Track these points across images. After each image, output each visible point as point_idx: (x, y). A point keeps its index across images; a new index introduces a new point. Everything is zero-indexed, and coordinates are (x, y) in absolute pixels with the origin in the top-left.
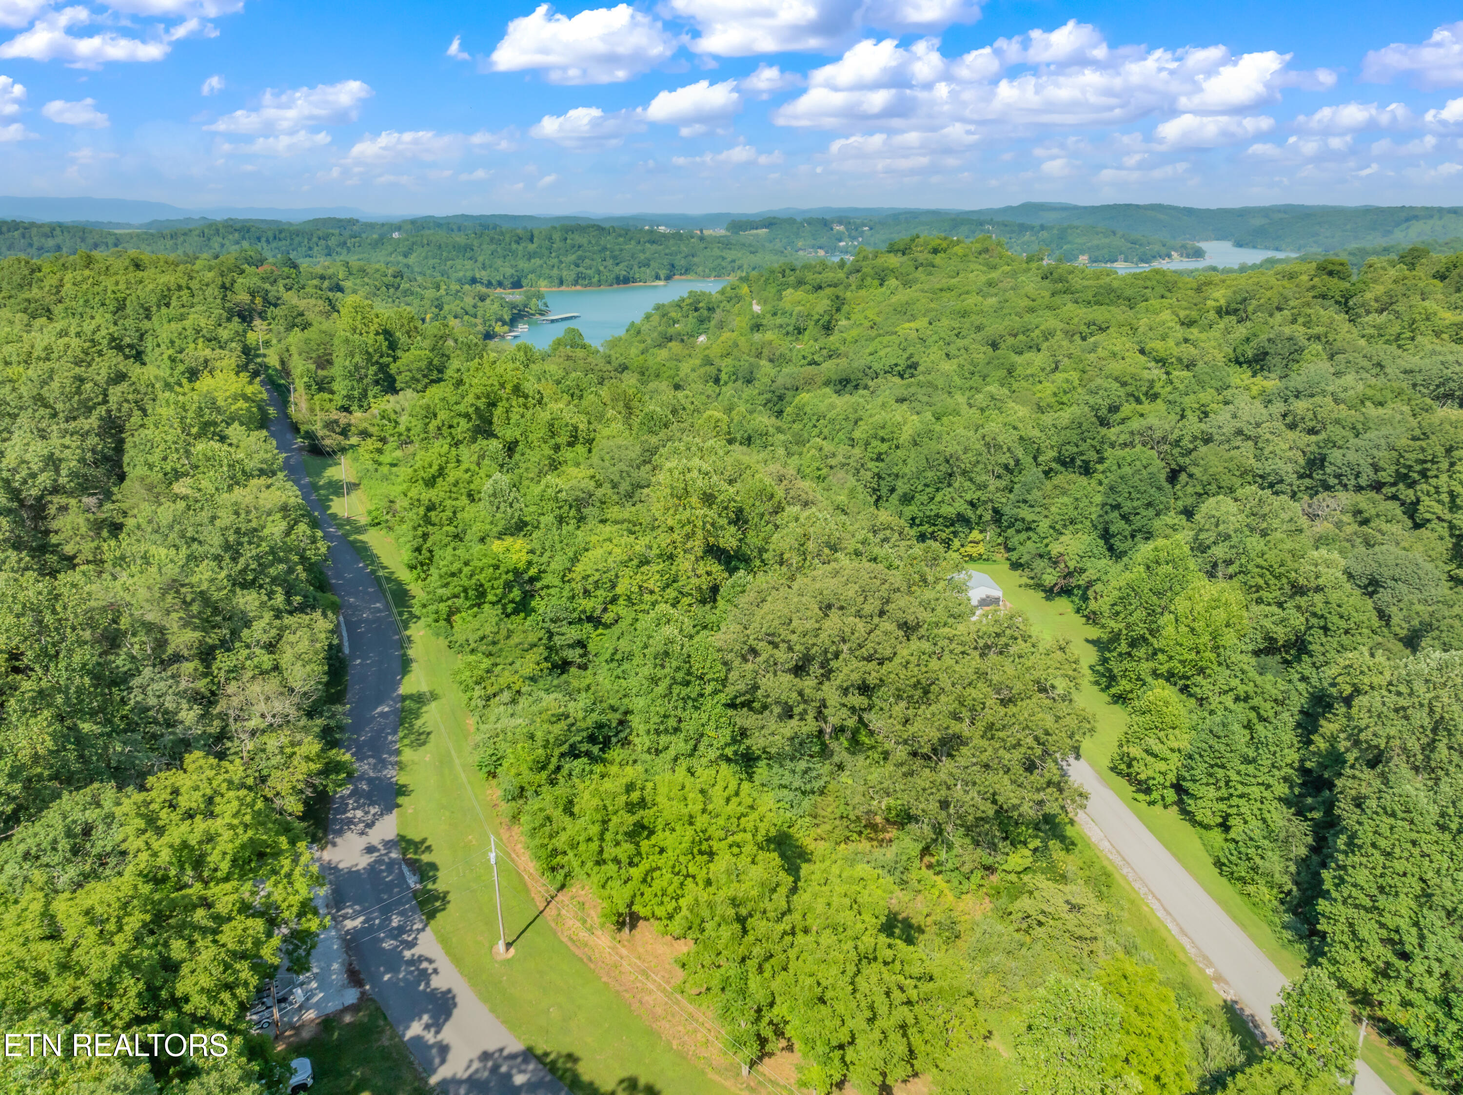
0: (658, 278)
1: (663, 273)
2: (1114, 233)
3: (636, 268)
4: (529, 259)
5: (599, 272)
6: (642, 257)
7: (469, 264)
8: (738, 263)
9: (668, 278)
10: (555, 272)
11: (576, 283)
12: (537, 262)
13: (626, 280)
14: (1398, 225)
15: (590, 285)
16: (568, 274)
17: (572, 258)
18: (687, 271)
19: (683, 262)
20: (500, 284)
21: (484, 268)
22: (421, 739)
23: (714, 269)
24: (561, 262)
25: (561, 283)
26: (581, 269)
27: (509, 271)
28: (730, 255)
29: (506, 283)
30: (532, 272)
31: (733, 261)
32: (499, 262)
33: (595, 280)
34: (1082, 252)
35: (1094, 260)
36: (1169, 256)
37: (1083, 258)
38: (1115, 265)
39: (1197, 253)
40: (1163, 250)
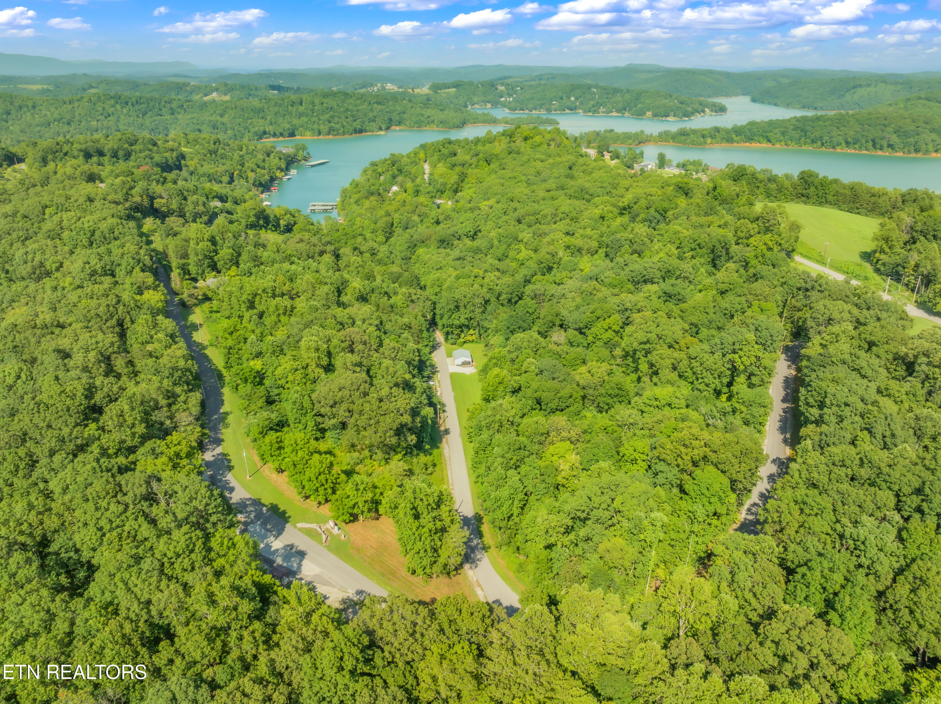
2: (671, 96)
3: (367, 122)
4: (299, 118)
6: (371, 115)
8: (431, 118)
9: (388, 128)
12: (304, 119)
14: (848, 91)
19: (397, 118)
22: (227, 426)
24: (320, 119)
28: (428, 112)
30: (302, 126)
31: (429, 117)
34: (649, 110)
35: (655, 115)
36: (704, 111)
37: (649, 114)
38: (668, 119)
39: (722, 109)
40: (700, 108)
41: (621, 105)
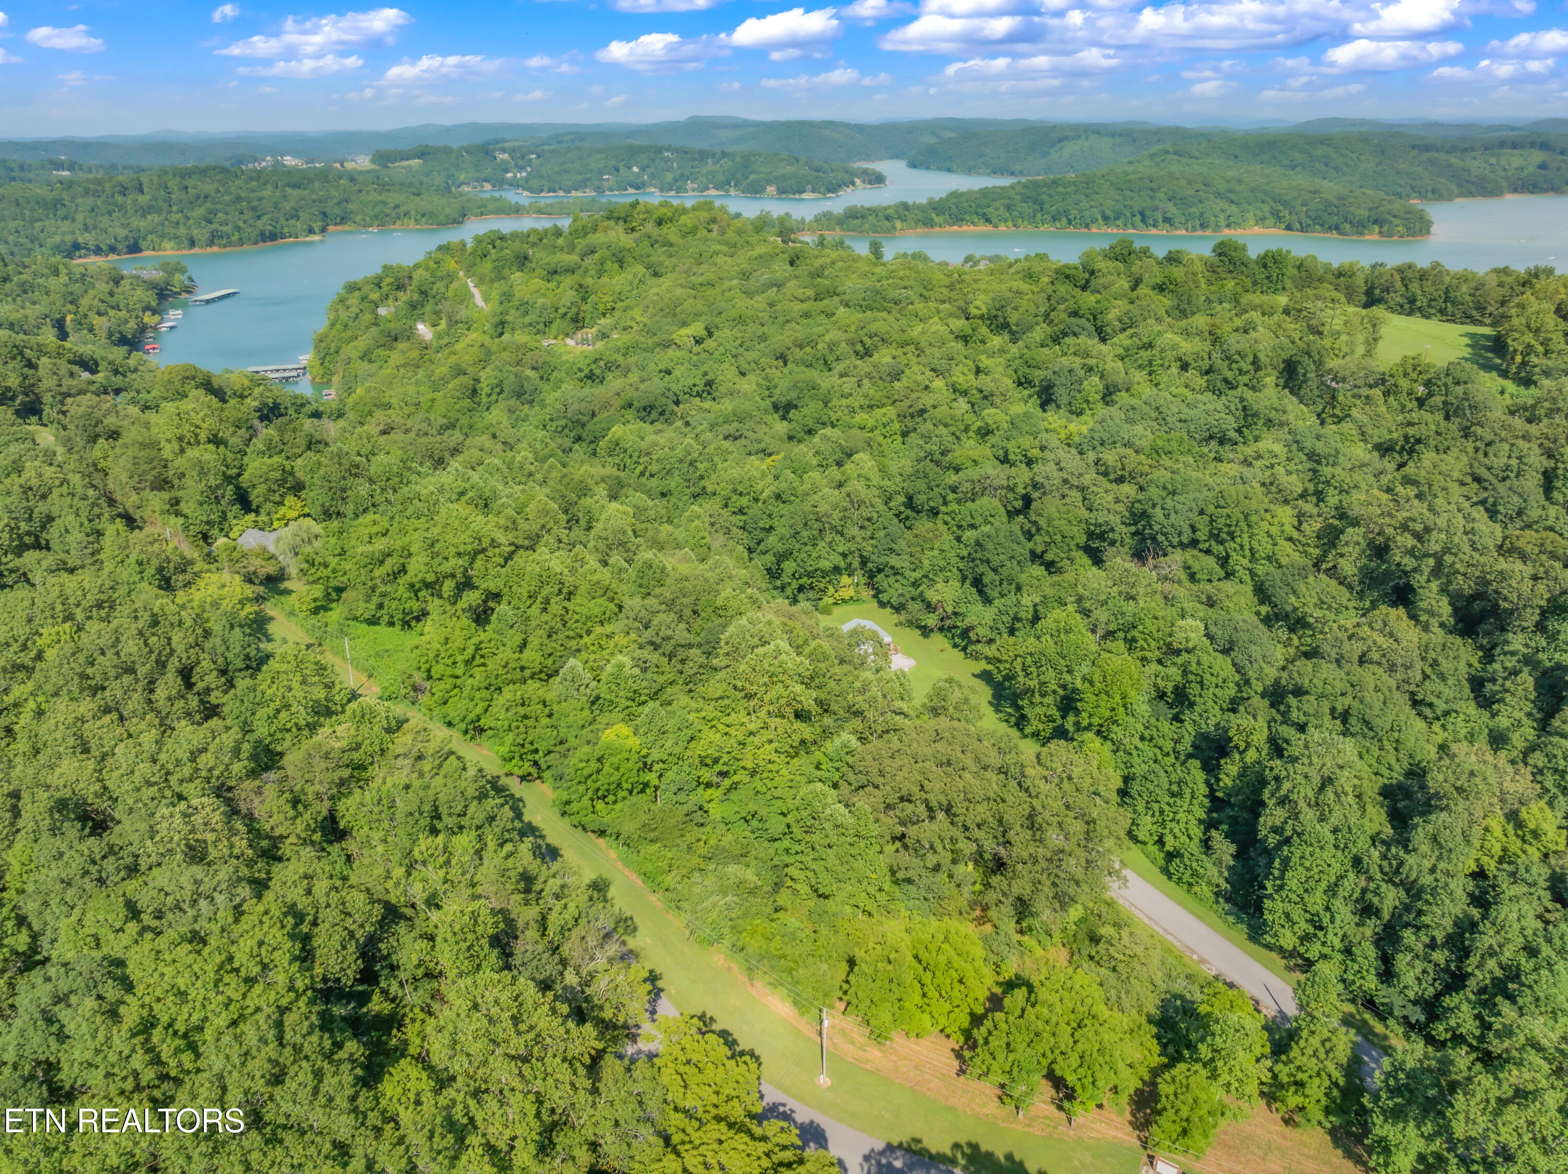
0: (311, 231)
1: (317, 225)
3: (283, 220)
5: (239, 229)
6: (287, 206)
7: (65, 226)
10: (182, 231)
11: (211, 243)
12: (155, 218)
13: (273, 237)
15: (230, 244)
16: (201, 234)
17: (200, 211)
18: (343, 220)
20: (112, 249)
21: (86, 228)
23: (376, 217)
24: (187, 217)
25: (192, 244)
26: (215, 226)
27: (122, 233)
29: (119, 247)
30: (152, 232)
32: (105, 221)
33: (236, 237)
34: (769, 183)
35: (782, 191)
36: (853, 183)
37: (771, 189)
38: (804, 196)
39: (878, 179)
40: (847, 177)
41: (721, 178)
